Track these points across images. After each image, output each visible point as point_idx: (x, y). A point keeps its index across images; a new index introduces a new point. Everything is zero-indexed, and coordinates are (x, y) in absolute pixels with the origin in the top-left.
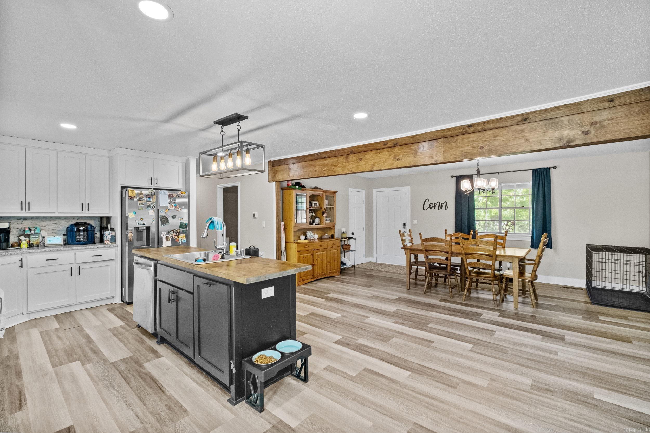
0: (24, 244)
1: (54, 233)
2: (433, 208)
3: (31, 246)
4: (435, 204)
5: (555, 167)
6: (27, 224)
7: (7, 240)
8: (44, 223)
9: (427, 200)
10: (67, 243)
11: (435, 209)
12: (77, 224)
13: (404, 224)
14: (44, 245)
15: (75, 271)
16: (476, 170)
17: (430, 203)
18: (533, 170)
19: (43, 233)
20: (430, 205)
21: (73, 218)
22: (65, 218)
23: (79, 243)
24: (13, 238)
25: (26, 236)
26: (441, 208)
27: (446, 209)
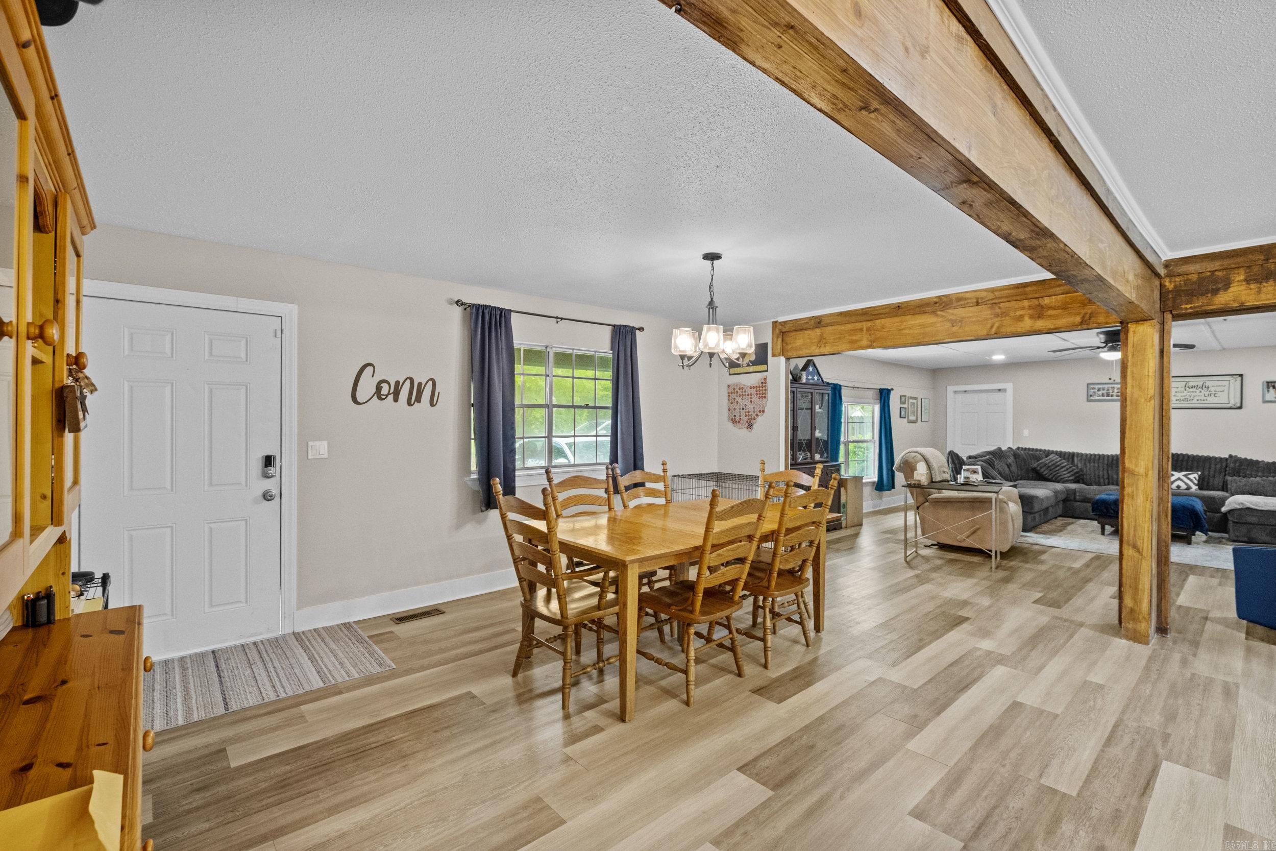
2: (391, 397)
4: (397, 383)
5: (641, 329)
9: (369, 370)
11: (396, 400)
13: (268, 461)
16: (707, 303)
17: (378, 378)
18: (614, 326)
20: (379, 388)
26: (418, 400)
27: (432, 404)
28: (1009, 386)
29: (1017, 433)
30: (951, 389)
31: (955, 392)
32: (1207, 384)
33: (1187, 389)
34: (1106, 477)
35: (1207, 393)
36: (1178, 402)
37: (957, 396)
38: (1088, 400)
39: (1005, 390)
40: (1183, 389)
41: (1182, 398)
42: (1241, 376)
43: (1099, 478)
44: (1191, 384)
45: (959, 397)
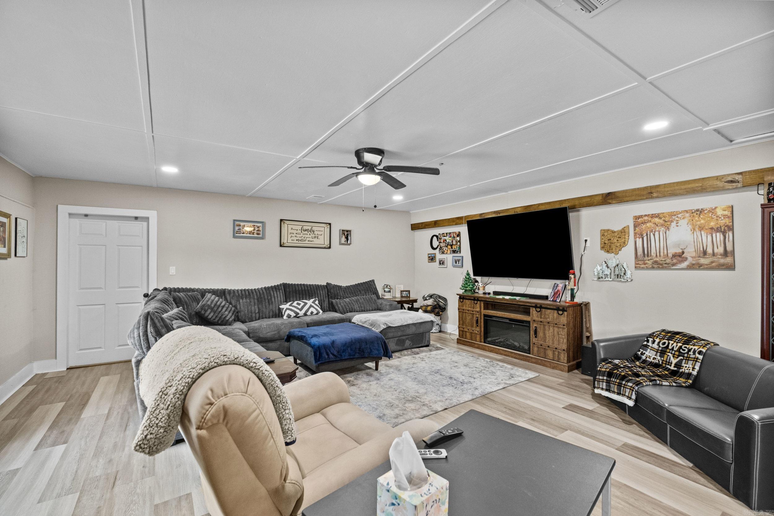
28: (152, 215)
29: (162, 270)
30: (64, 210)
31: (71, 215)
32: (314, 228)
33: (303, 232)
34: (257, 311)
35: (313, 235)
36: (297, 242)
37: (72, 220)
38: (234, 237)
39: (147, 219)
40: (300, 231)
41: (300, 239)
42: (330, 224)
43: (251, 313)
44: (305, 228)
45: (76, 222)
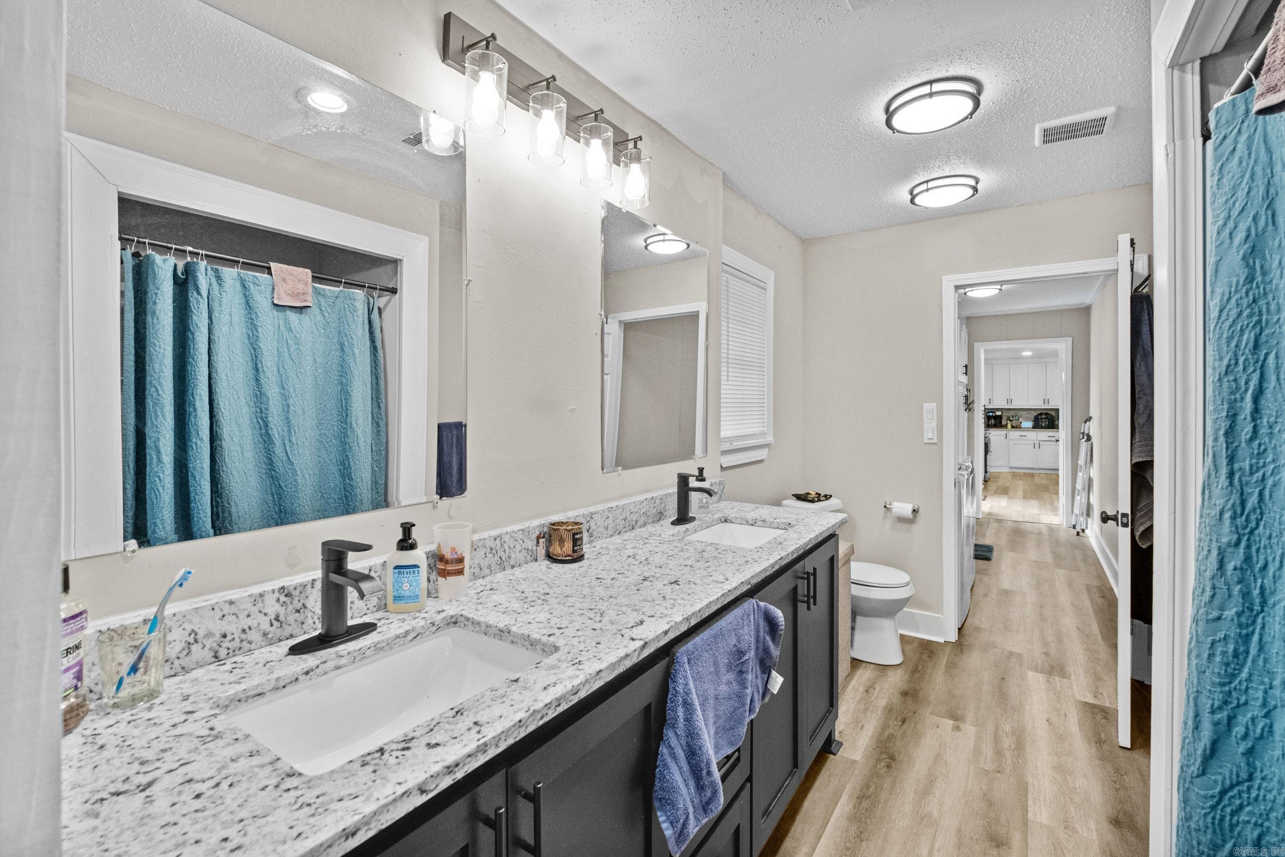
0: (1009, 426)
1: (1027, 419)
3: (1013, 427)
6: (1012, 413)
7: (1001, 422)
8: (1021, 413)
10: (1034, 427)
12: (1041, 414)
14: (1020, 428)
15: (1037, 446)
19: (1021, 420)
21: (1040, 409)
22: (1035, 410)
23: (1042, 427)
24: (1004, 422)
25: (1011, 421)
